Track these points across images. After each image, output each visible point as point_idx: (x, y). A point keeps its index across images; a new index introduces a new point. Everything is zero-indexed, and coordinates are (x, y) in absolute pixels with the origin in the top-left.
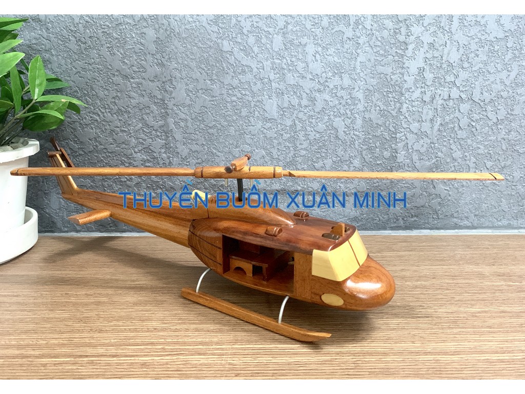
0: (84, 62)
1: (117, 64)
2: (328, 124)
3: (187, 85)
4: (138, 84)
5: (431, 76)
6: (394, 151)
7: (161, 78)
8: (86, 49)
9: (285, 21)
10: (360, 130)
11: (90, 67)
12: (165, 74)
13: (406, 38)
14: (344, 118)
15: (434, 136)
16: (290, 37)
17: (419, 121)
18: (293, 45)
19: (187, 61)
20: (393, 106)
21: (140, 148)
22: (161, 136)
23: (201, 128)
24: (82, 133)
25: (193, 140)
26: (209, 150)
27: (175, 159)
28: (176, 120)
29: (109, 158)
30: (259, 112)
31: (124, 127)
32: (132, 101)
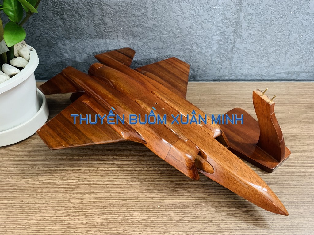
21: (218, 33)
22: (233, 25)
23: (261, 20)
24: (182, 23)
25: (253, 27)
26: (262, 34)
27: (238, 40)
28: (246, 14)
29: (197, 39)
30: (304, 8)
31: (210, 20)
32: (219, 1)
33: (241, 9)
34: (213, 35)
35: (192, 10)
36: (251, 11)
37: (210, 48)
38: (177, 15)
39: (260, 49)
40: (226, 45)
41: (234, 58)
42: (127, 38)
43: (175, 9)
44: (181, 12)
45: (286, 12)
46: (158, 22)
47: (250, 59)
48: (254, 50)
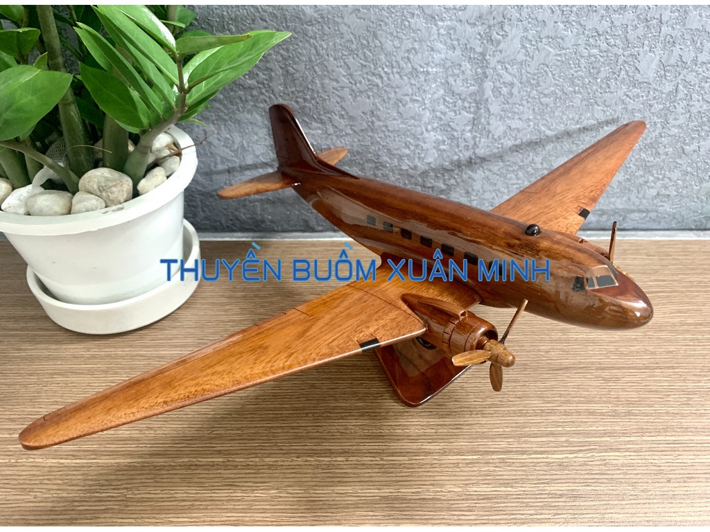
3: (526, 30)
4: (450, 28)
7: (487, 19)
12: (494, 13)
21: (436, 125)
22: (470, 107)
23: (531, 95)
24: (353, 103)
25: (515, 113)
26: (536, 127)
27: (483, 140)
28: (497, 84)
29: (388, 139)
30: (627, 71)
31: (416, 96)
32: (435, 56)
33: (485, 73)
34: (424, 130)
35: (374, 74)
36: (508, 78)
37: (419, 158)
38: (341, 87)
39: (533, 159)
40: (456, 152)
41: (475, 181)
42: (228, 136)
43: (334, 73)
44: (348, 79)
45: (587, 80)
46: (297, 102)
47: (512, 182)
48: (519, 161)
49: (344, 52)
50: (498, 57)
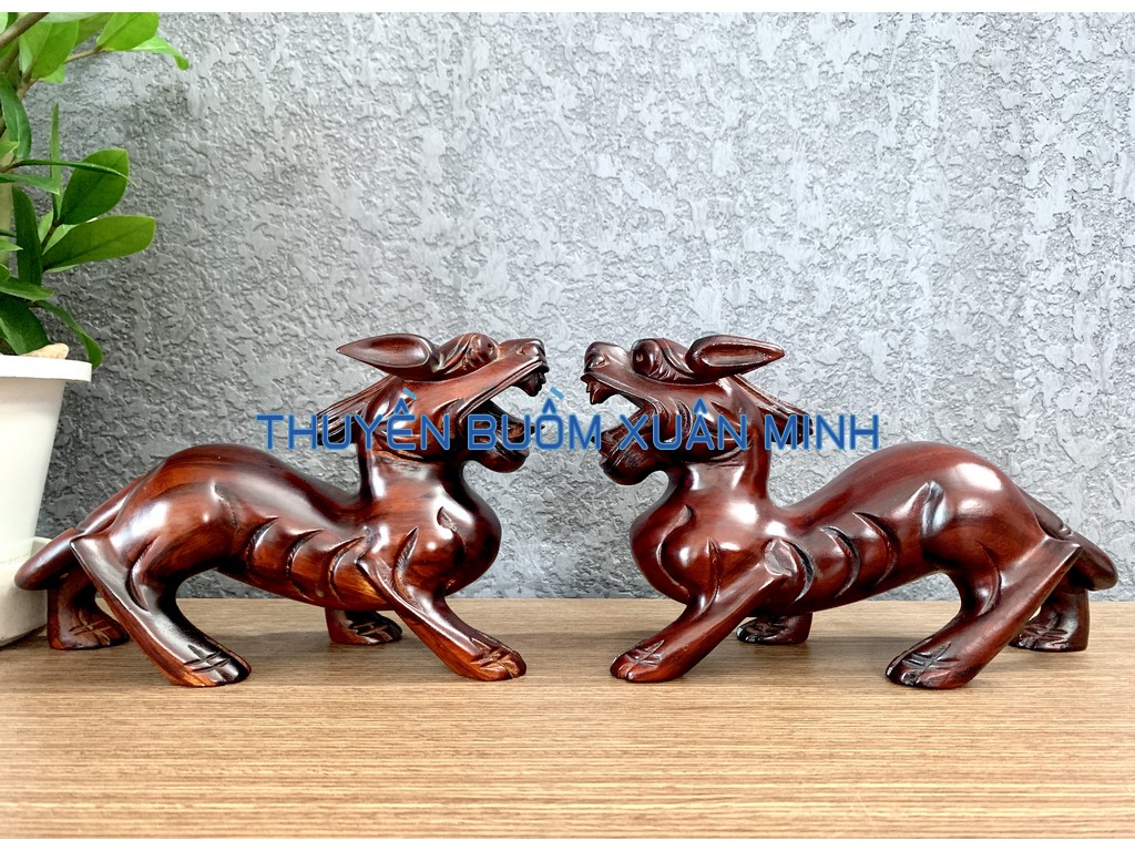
0: (278, 201)
1: (353, 208)
2: (846, 345)
3: (512, 253)
4: (400, 250)
5: (1089, 233)
6: (1010, 412)
7: (453, 238)
8: (284, 172)
9: (741, 111)
10: (925, 361)
11: (291, 213)
12: (462, 229)
13: (1022, 148)
14: (887, 332)
15: (1106, 377)
16: (751, 145)
17: (1067, 339)
18: (761, 164)
19: (515, 200)
20: (1001, 303)
24: (259, 364)
32: (383, 291)
33: (462, 317)
38: (240, 338)
43: (230, 317)
44: (252, 325)
46: (171, 362)
49: (245, 285)
50: (478, 293)
